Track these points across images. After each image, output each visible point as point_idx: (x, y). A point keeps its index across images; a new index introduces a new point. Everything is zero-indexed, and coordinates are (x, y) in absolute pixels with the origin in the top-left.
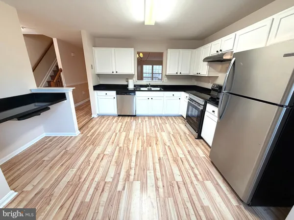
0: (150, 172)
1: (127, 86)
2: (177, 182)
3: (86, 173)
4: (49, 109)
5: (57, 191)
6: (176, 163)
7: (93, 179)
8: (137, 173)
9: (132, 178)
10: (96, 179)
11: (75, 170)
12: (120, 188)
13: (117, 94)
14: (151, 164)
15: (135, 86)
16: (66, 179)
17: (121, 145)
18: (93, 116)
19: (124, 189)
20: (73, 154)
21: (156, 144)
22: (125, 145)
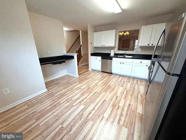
0: (93, 105)
1: (110, 54)
2: (103, 117)
3: (68, 93)
4: (65, 62)
5: (56, 95)
6: (113, 107)
7: (68, 96)
8: (86, 102)
9: (83, 103)
10: (70, 97)
11: (66, 90)
12: (74, 104)
13: (102, 58)
14: (97, 101)
15: (115, 54)
16: (61, 92)
17: (90, 87)
18: (89, 69)
19: (75, 106)
20: (70, 84)
21: (110, 92)
22: (93, 87)
